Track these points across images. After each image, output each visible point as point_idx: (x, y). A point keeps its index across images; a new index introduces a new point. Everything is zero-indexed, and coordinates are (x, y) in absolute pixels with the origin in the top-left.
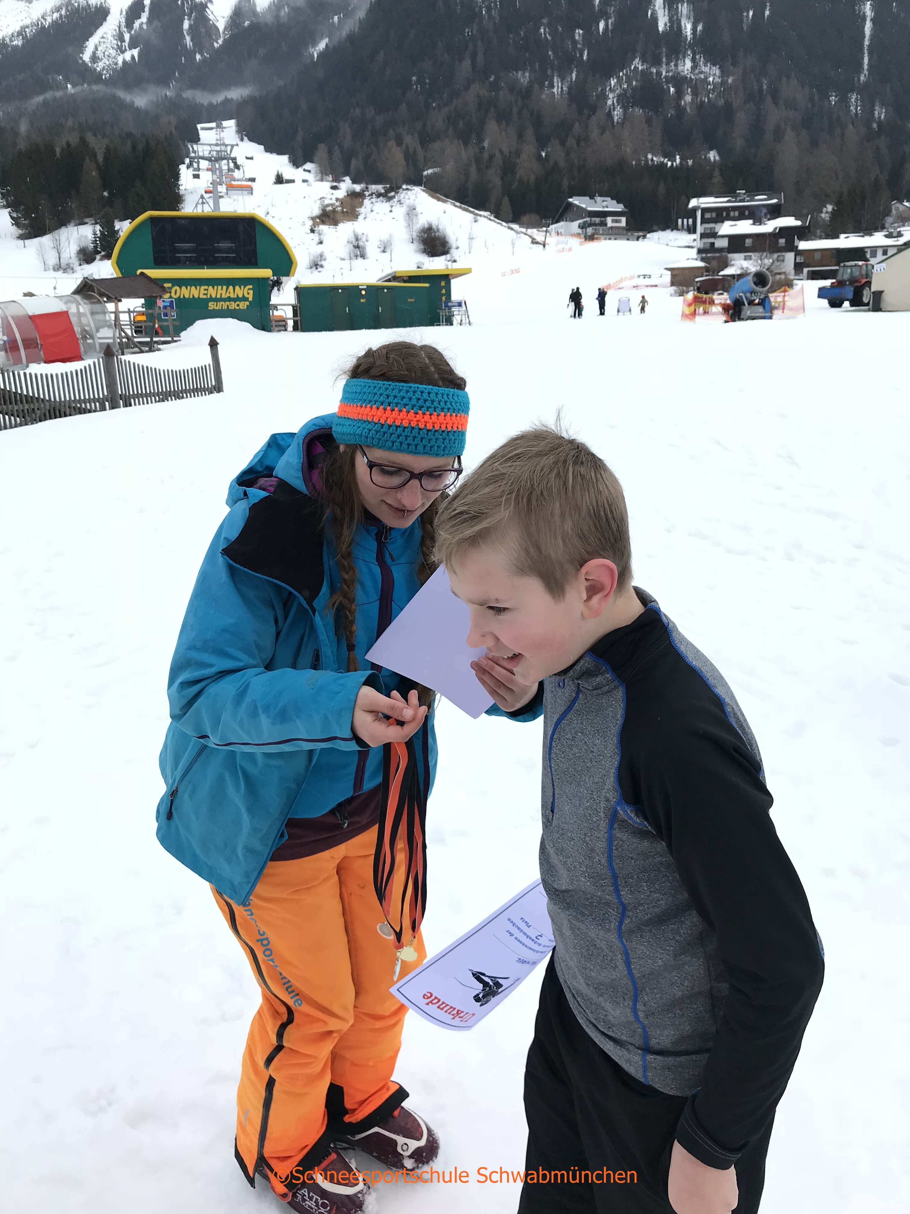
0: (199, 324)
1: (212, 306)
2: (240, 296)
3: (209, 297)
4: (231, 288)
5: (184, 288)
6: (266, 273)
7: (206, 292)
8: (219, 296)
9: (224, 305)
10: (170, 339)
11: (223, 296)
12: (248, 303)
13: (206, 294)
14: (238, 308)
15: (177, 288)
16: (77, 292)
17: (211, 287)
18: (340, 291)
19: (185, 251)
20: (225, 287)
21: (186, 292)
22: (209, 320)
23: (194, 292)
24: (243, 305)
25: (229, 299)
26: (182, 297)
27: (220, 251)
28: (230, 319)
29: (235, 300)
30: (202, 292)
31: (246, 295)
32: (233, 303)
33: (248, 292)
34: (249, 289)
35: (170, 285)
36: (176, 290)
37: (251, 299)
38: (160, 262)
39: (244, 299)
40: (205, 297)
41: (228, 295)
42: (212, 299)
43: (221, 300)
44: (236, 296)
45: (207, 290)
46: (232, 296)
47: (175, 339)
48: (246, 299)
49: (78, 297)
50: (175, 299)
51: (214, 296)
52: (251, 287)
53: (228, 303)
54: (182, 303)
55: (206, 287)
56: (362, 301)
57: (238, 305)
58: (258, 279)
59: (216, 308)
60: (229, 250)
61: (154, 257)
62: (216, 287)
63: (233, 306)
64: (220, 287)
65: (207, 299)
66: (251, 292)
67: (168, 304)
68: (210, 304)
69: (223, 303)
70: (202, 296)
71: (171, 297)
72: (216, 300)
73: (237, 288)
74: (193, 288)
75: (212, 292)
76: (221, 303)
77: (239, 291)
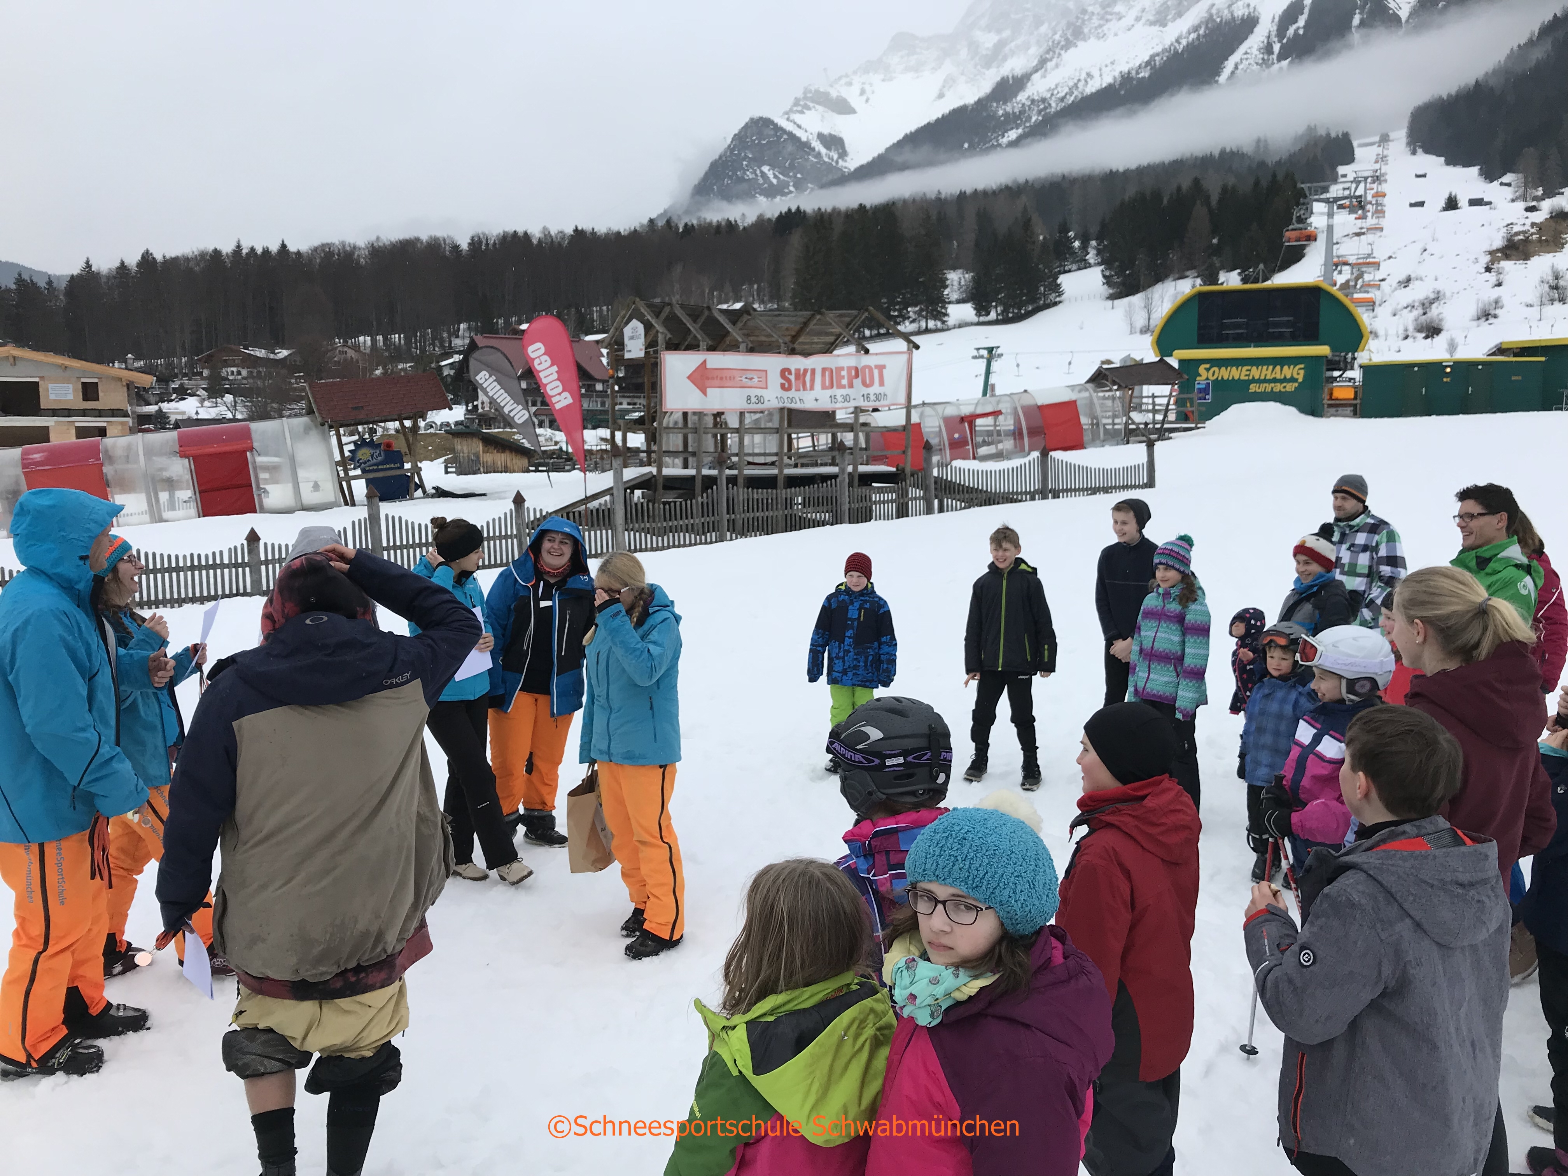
0: (1235, 409)
1: (1253, 388)
2: (1288, 377)
3: (1251, 378)
4: (1278, 368)
5: (1223, 369)
6: (1323, 350)
7: (1248, 373)
8: (1262, 377)
9: (1268, 387)
10: (1193, 425)
11: (1268, 377)
12: (1296, 385)
13: (1249, 375)
14: (1283, 390)
15: (1216, 369)
16: (1092, 380)
17: (1254, 368)
18: (1416, 369)
19: (1237, 326)
20: (1271, 367)
21: (1224, 373)
22: (1247, 404)
23: (1235, 373)
24: (1291, 387)
25: (1275, 380)
26: (1220, 378)
27: (1277, 325)
28: (1272, 404)
29: (1281, 381)
30: (1244, 372)
31: (1295, 376)
32: (1278, 384)
33: (1298, 373)
34: (1301, 369)
35: (1208, 366)
36: (1214, 372)
37: (1300, 380)
38: (1204, 341)
39: (1293, 380)
40: (1247, 378)
41: (1273, 376)
42: (1254, 381)
43: (1265, 381)
44: (1282, 377)
45: (1250, 370)
46: (1278, 376)
47: (1199, 425)
48: (1296, 380)
49: (1089, 386)
50: (1213, 381)
51: (1257, 377)
52: (1302, 366)
53: (1272, 385)
54: (1220, 384)
55: (1249, 368)
56: (1445, 380)
57: (1285, 387)
58: (1312, 357)
59: (1258, 390)
60: (1286, 324)
61: (1199, 335)
62: (1260, 368)
63: (1278, 387)
64: (1265, 367)
65: (1249, 380)
66: (1302, 372)
67: (1203, 386)
68: (1252, 386)
69: (1267, 385)
70: (1243, 378)
71: (1207, 379)
72: (1260, 381)
73: (1286, 367)
74: (1234, 368)
75: (1255, 372)
76: (1265, 385)
77: (1287, 372)
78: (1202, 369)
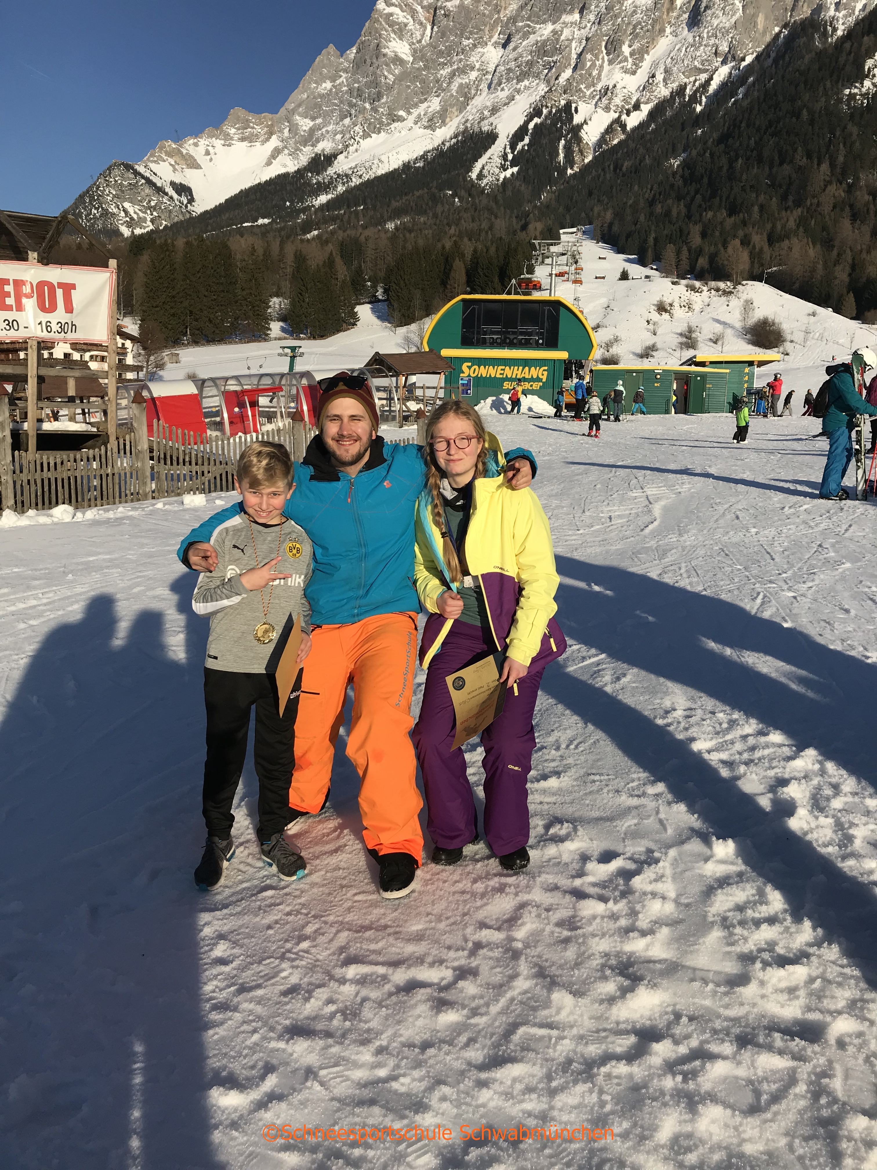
2: (535, 377)
3: (505, 376)
4: (527, 368)
5: (482, 367)
7: (502, 372)
12: (541, 384)
16: (369, 365)
17: (508, 367)
18: (635, 374)
19: (493, 332)
20: (521, 368)
21: (482, 371)
23: (492, 372)
24: (537, 385)
26: (479, 375)
29: (529, 380)
30: (499, 371)
31: (541, 376)
33: (542, 373)
34: (545, 370)
35: (470, 364)
36: (475, 369)
37: (544, 380)
38: (467, 342)
39: (538, 379)
40: (501, 376)
41: (523, 375)
42: (507, 379)
45: (504, 370)
46: (528, 376)
48: (541, 380)
49: (367, 370)
50: (474, 378)
51: (509, 376)
54: (479, 381)
55: (503, 367)
56: (657, 384)
57: (531, 386)
58: (554, 360)
60: (533, 332)
61: (462, 338)
62: (512, 367)
64: (516, 368)
65: (503, 378)
66: (546, 373)
67: (466, 382)
68: (505, 383)
70: (498, 376)
71: (469, 376)
73: (533, 368)
74: (491, 367)
75: (508, 372)
77: (534, 372)
78: (465, 367)
